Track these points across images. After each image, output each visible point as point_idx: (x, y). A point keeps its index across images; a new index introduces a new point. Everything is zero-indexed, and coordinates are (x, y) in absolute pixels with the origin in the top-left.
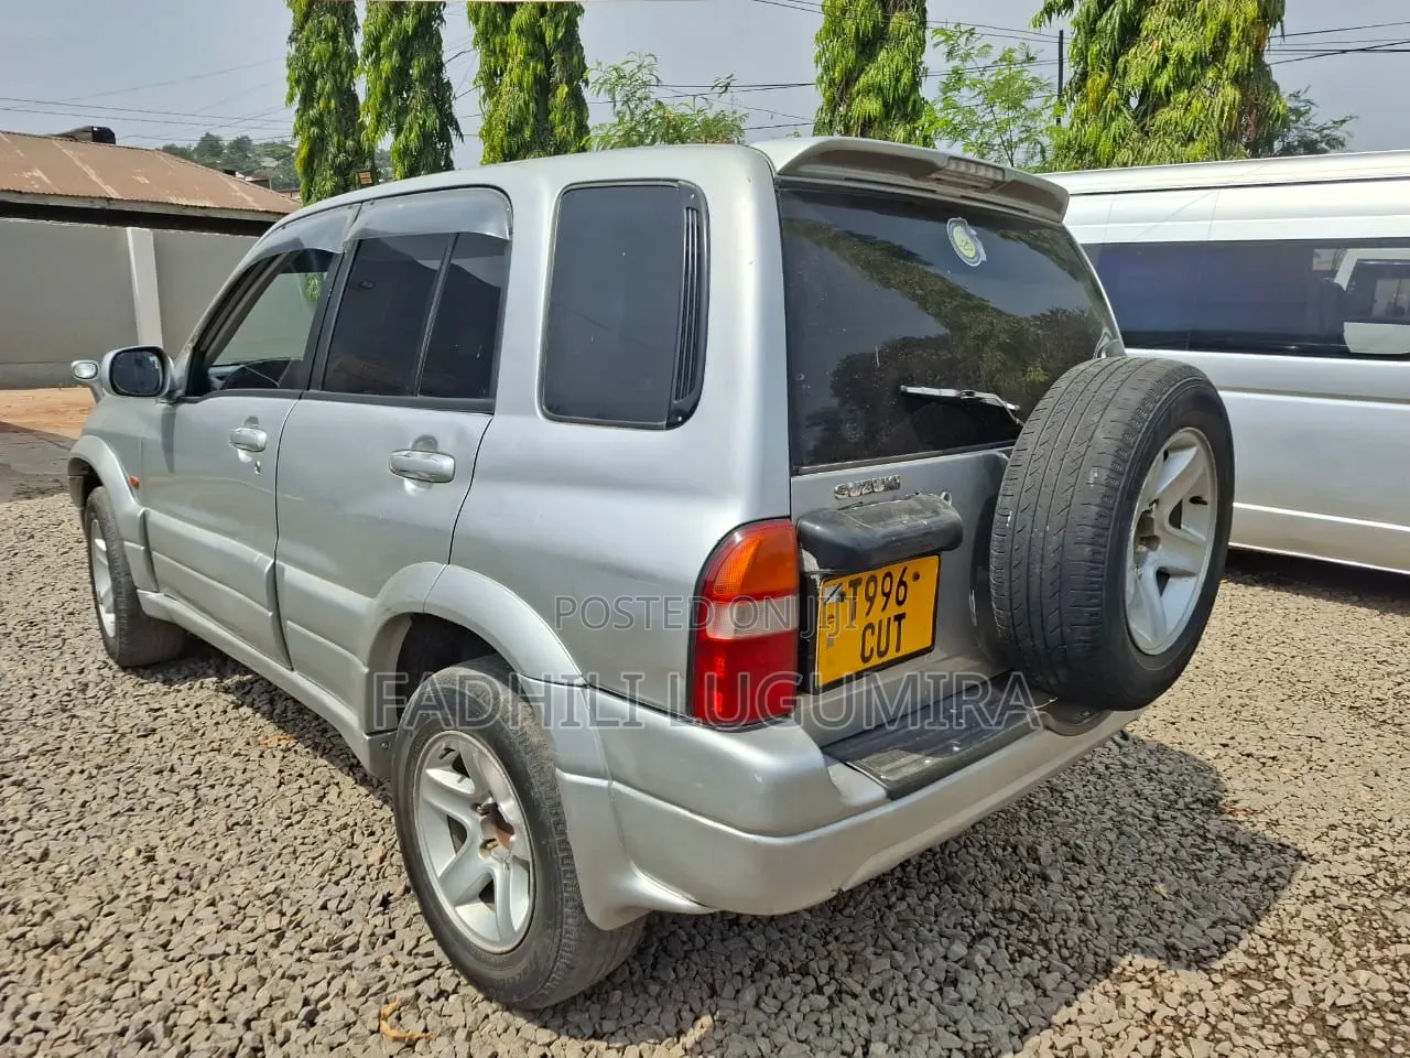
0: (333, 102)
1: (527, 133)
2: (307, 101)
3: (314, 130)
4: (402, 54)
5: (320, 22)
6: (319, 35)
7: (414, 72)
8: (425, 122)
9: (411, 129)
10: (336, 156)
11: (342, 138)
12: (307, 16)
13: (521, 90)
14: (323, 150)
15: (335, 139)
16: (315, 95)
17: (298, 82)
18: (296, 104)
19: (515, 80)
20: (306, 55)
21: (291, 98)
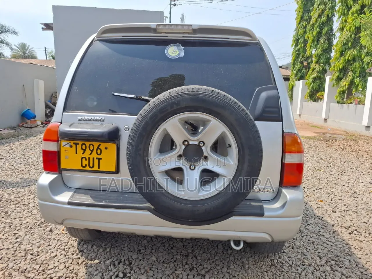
0: (303, 44)
1: (350, 45)
2: (296, 45)
3: (297, 52)
4: (320, 29)
5: (302, 24)
6: (301, 28)
7: (323, 32)
8: (323, 46)
9: (319, 49)
10: (301, 59)
11: (304, 54)
12: (299, 23)
13: (350, 32)
14: (298, 58)
15: (302, 54)
16: (299, 44)
17: (294, 41)
18: (294, 47)
19: (348, 29)
20: (298, 34)
21: (292, 45)
